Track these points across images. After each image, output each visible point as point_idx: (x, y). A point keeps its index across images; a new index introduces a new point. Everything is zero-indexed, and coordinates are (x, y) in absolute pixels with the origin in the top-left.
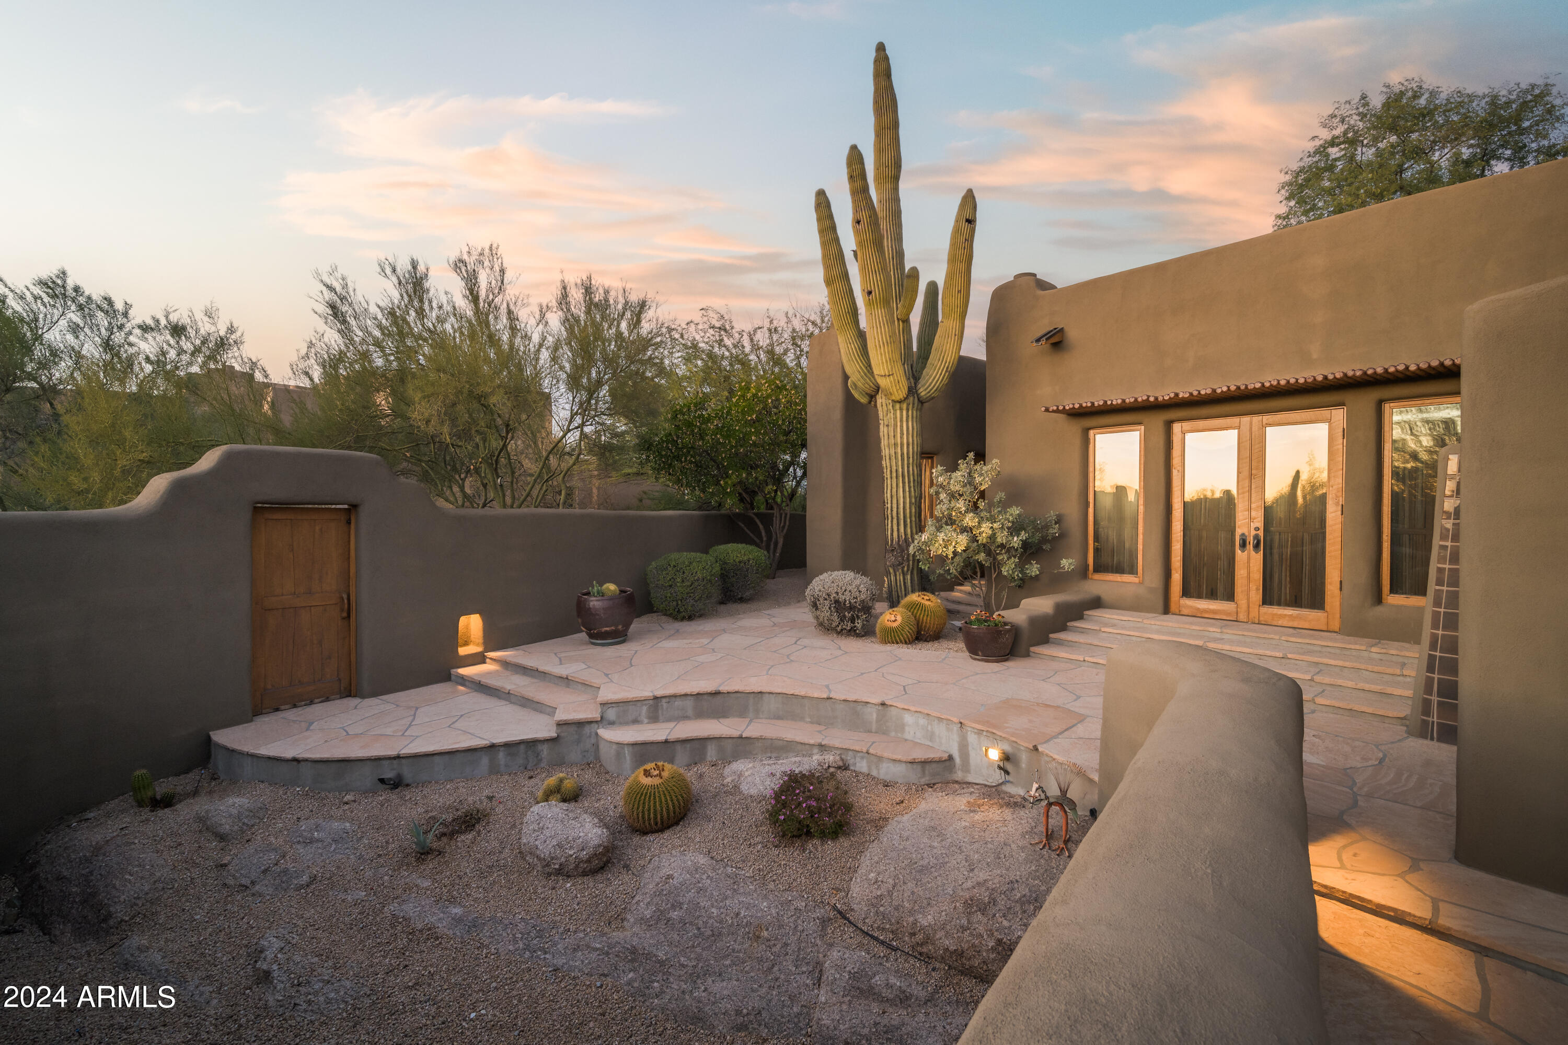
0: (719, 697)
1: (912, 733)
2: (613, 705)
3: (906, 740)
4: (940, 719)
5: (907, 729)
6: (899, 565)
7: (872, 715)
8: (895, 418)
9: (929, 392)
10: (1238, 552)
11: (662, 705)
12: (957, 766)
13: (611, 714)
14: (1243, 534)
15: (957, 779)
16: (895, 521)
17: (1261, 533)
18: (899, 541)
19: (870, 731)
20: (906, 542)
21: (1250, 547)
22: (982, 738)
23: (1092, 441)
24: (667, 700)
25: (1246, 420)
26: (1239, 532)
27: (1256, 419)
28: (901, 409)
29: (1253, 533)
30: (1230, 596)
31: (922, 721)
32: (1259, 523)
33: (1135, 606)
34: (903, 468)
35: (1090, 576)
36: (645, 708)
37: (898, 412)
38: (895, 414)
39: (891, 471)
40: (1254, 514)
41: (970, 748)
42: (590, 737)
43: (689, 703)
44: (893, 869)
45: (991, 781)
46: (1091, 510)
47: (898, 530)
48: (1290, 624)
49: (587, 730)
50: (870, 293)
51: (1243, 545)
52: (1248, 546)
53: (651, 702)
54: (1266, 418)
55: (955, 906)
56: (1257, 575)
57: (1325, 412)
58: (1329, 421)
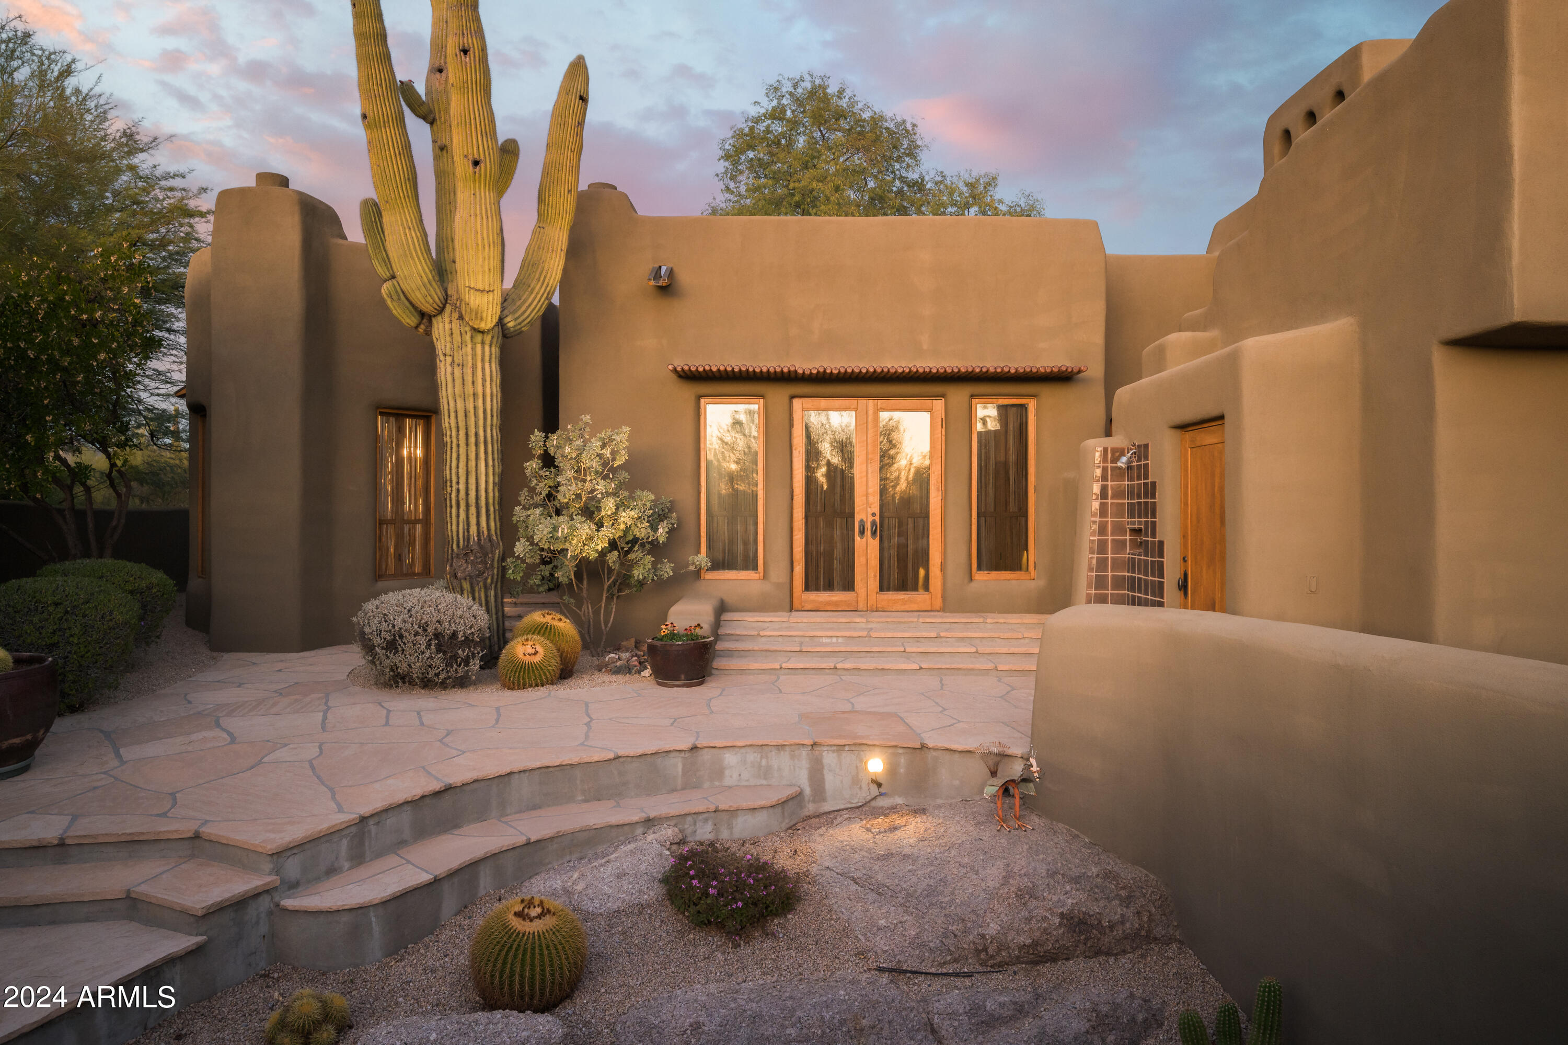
0: (447, 796)
1: (735, 776)
2: (295, 851)
3: (730, 787)
4: (780, 747)
5: (727, 772)
6: (478, 576)
7: (676, 766)
8: (474, 356)
9: (520, 324)
10: (857, 538)
11: (370, 831)
12: (806, 799)
13: (293, 868)
14: (862, 521)
15: (808, 814)
16: (473, 510)
17: (877, 519)
18: (479, 539)
19: (674, 790)
20: (490, 541)
21: (868, 533)
22: (844, 754)
23: (703, 411)
24: (376, 819)
25: (863, 402)
26: (858, 518)
27: (871, 402)
28: (483, 343)
29: (871, 518)
30: (849, 585)
31: (752, 756)
32: (876, 509)
33: (763, 606)
34: (485, 431)
35: (702, 575)
36: (345, 842)
37: (479, 347)
38: (473, 349)
39: (467, 434)
40: (871, 499)
41: (825, 772)
42: (257, 923)
43: (406, 817)
44: (894, 908)
45: (856, 801)
46: (703, 496)
47: (478, 524)
48: (903, 608)
49: (252, 911)
50: (476, 163)
51: (862, 532)
52: (866, 533)
53: (354, 829)
54: (880, 402)
55: (1009, 903)
56: (875, 562)
57: (927, 401)
58: (930, 410)
